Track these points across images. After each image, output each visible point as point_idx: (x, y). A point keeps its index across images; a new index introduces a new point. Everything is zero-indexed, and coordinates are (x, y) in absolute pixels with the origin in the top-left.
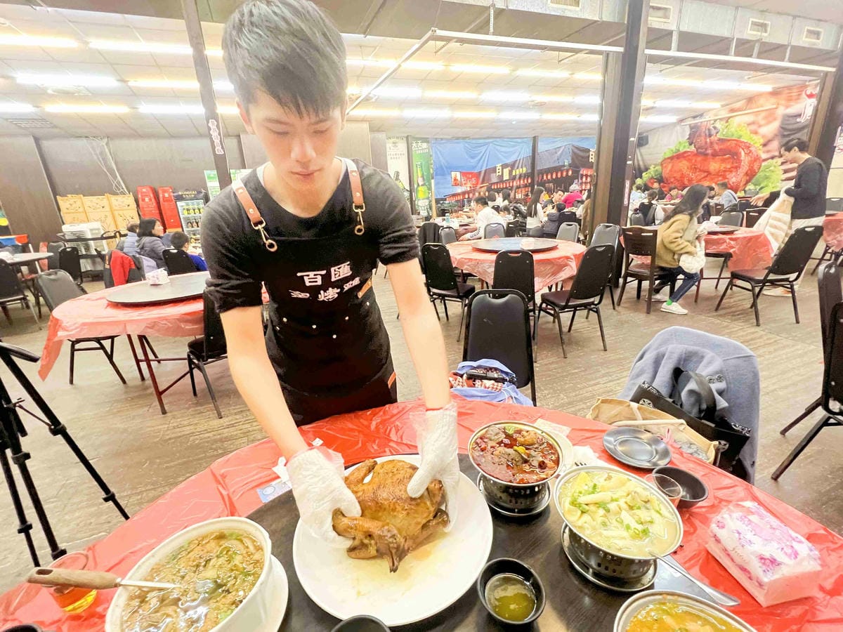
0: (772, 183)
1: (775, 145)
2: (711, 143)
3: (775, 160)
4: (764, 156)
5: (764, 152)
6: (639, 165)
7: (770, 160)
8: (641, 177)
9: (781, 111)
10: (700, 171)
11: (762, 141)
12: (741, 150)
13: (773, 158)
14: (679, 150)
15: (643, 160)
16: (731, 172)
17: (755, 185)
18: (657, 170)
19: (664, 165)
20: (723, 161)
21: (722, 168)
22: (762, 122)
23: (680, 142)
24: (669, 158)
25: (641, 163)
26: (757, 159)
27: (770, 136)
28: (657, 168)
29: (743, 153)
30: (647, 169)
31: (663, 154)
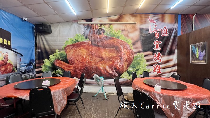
0: (142, 67)
1: (139, 45)
2: (101, 39)
3: (141, 54)
4: (135, 51)
5: (134, 48)
6: (45, 48)
7: (138, 53)
8: (48, 58)
9: (138, 26)
10: (96, 57)
11: (131, 42)
12: (120, 45)
13: (139, 52)
14: (78, 41)
15: (48, 45)
16: (117, 58)
17: (133, 68)
18: (62, 54)
19: (68, 50)
20: (111, 51)
21: (110, 56)
22: (129, 31)
23: (78, 35)
24: (71, 45)
25: (47, 47)
26: (131, 52)
27: (135, 39)
28: (61, 52)
29: (122, 48)
30: (53, 52)
31: (65, 42)
